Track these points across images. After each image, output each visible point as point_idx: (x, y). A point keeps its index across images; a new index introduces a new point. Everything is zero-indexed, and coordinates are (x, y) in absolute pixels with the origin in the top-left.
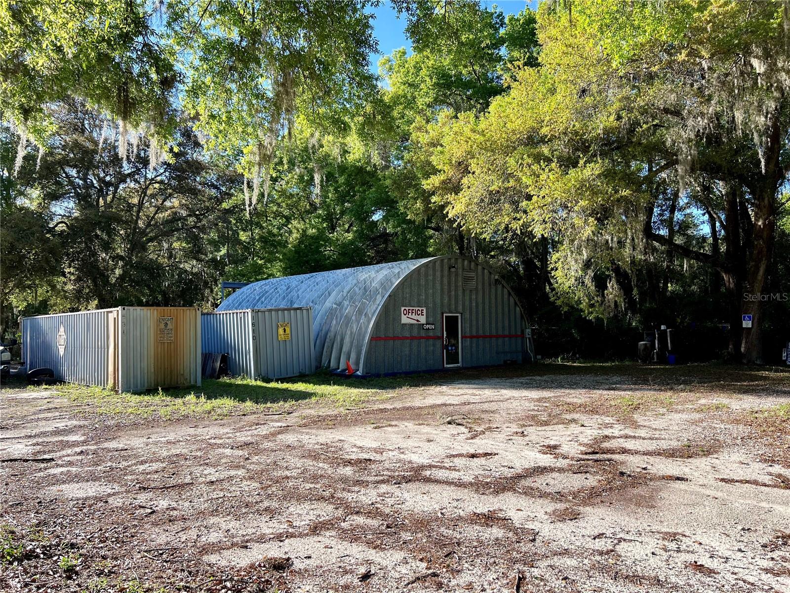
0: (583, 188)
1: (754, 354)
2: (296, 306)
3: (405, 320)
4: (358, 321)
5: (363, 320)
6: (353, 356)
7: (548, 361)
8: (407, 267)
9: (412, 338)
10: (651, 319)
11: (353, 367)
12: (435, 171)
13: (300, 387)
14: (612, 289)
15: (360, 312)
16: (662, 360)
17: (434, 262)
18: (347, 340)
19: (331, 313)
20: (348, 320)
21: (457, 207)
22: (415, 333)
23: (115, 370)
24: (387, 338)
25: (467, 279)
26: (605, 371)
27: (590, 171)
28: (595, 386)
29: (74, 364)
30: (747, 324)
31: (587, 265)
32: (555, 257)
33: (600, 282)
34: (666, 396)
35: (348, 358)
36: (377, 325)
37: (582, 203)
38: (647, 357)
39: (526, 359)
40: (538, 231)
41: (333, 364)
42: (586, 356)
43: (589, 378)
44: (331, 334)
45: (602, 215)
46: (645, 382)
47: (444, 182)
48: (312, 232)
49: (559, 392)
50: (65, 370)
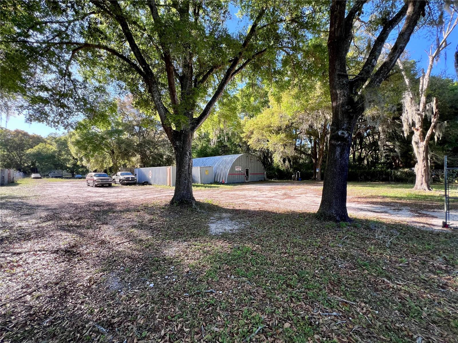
0: (281, 139)
1: (319, 178)
2: (206, 166)
3: (236, 170)
4: (225, 170)
5: (226, 169)
6: (224, 179)
7: (270, 180)
8: (237, 156)
9: (238, 174)
10: (295, 169)
11: (224, 181)
12: (244, 132)
13: (213, 185)
14: (287, 162)
15: (225, 168)
16: (298, 180)
17: (243, 155)
18: (222, 174)
19: (217, 168)
20: (222, 169)
21: (250, 142)
22: (239, 173)
23: (170, 181)
24: (232, 174)
25: (251, 159)
26: (284, 182)
27: (282, 135)
28: (283, 185)
29: (155, 180)
30: (317, 171)
31: (281, 158)
32: (274, 155)
33: (284, 161)
34: (298, 186)
35: (223, 179)
36: (230, 171)
37: (281, 143)
38: (294, 179)
39: (265, 180)
40: (270, 149)
41: (218, 181)
42: (279, 179)
43: (281, 183)
44: (217, 173)
45: (285, 145)
46: (294, 184)
47: (246, 135)
48: (204, 145)
49: (275, 186)
50: (152, 182)
